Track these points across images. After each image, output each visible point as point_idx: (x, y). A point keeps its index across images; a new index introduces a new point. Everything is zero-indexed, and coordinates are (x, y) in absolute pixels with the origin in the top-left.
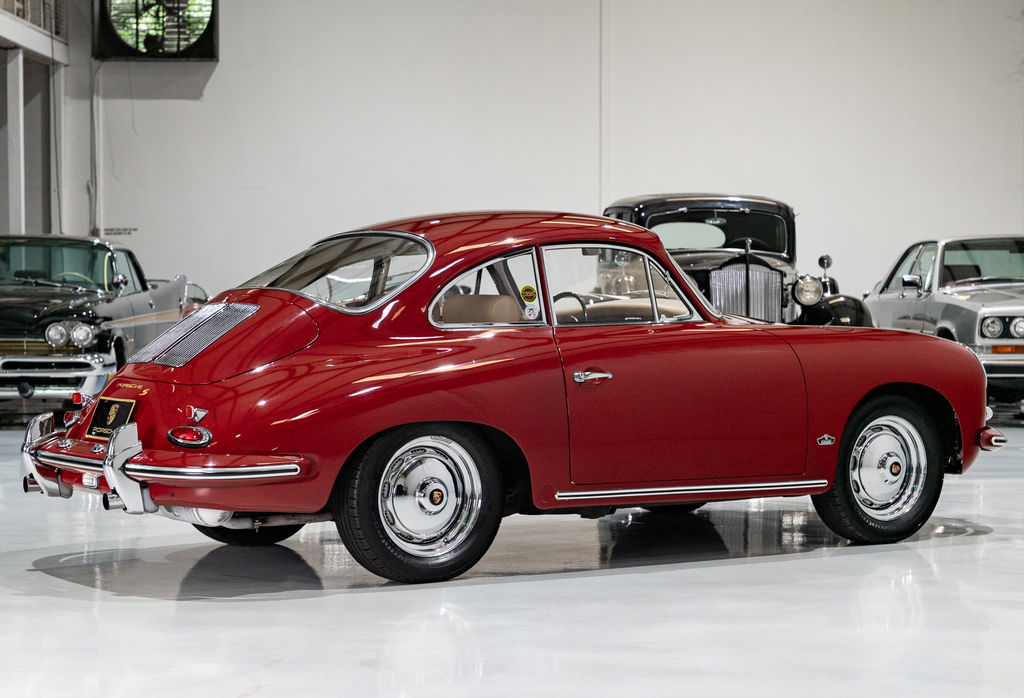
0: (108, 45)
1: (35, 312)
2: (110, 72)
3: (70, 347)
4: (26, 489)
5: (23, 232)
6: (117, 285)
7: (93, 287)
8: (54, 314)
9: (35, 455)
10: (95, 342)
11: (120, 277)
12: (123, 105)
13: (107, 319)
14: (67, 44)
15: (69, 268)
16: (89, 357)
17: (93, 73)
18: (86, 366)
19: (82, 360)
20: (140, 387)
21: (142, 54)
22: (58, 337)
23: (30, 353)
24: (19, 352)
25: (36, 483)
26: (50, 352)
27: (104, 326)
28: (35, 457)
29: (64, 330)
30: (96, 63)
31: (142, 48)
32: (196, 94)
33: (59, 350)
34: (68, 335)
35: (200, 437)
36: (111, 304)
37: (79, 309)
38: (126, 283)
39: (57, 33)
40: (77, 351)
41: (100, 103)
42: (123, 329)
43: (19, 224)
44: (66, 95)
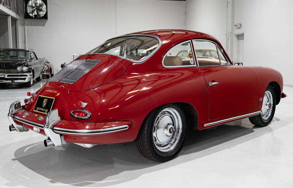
0: (27, 16)
1: (14, 64)
2: (28, 21)
3: (22, 72)
4: (10, 130)
5: (12, 48)
6: (32, 59)
7: (27, 59)
8: (19, 65)
9: (13, 117)
10: (28, 70)
11: (33, 57)
12: (30, 27)
13: (30, 66)
14: (19, 16)
15: (21, 55)
16: (27, 74)
17: (24, 21)
18: (26, 76)
19: (25, 74)
20: (56, 92)
21: (33, 18)
22: (20, 69)
23: (14, 73)
24: (11, 73)
25: (14, 127)
26: (18, 73)
27: (30, 67)
28: (14, 119)
29: (21, 68)
30: (25, 19)
31: (34, 17)
32: (44, 25)
33: (20, 72)
34: (22, 69)
35: (86, 115)
36: (31, 63)
37: (24, 64)
38: (34, 58)
39: (17, 14)
40: (24, 72)
41: (26, 27)
42: (34, 68)
43: (11, 46)
44: (19, 25)
